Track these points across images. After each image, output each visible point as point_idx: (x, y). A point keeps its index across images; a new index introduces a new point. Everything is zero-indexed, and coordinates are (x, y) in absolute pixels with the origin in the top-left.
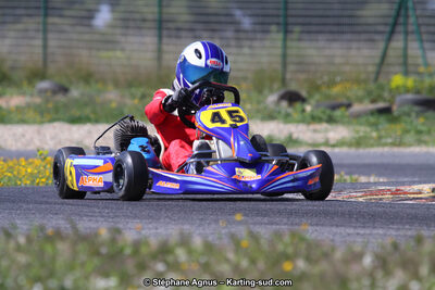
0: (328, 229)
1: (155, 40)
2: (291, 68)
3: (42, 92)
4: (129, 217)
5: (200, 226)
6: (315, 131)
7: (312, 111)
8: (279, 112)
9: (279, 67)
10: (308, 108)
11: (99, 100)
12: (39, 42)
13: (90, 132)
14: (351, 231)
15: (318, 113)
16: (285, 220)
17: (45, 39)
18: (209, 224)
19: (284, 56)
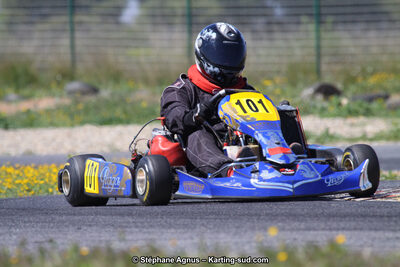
0: (367, 233)
1: (185, 36)
2: (325, 59)
3: (71, 93)
4: (163, 227)
5: (235, 234)
6: (352, 125)
7: (349, 104)
8: (315, 107)
9: (313, 59)
10: (345, 101)
11: (130, 99)
12: (66, 42)
13: (121, 134)
14: (390, 235)
15: (354, 106)
16: (323, 225)
17: (73, 39)
18: (246, 231)
19: (318, 47)
